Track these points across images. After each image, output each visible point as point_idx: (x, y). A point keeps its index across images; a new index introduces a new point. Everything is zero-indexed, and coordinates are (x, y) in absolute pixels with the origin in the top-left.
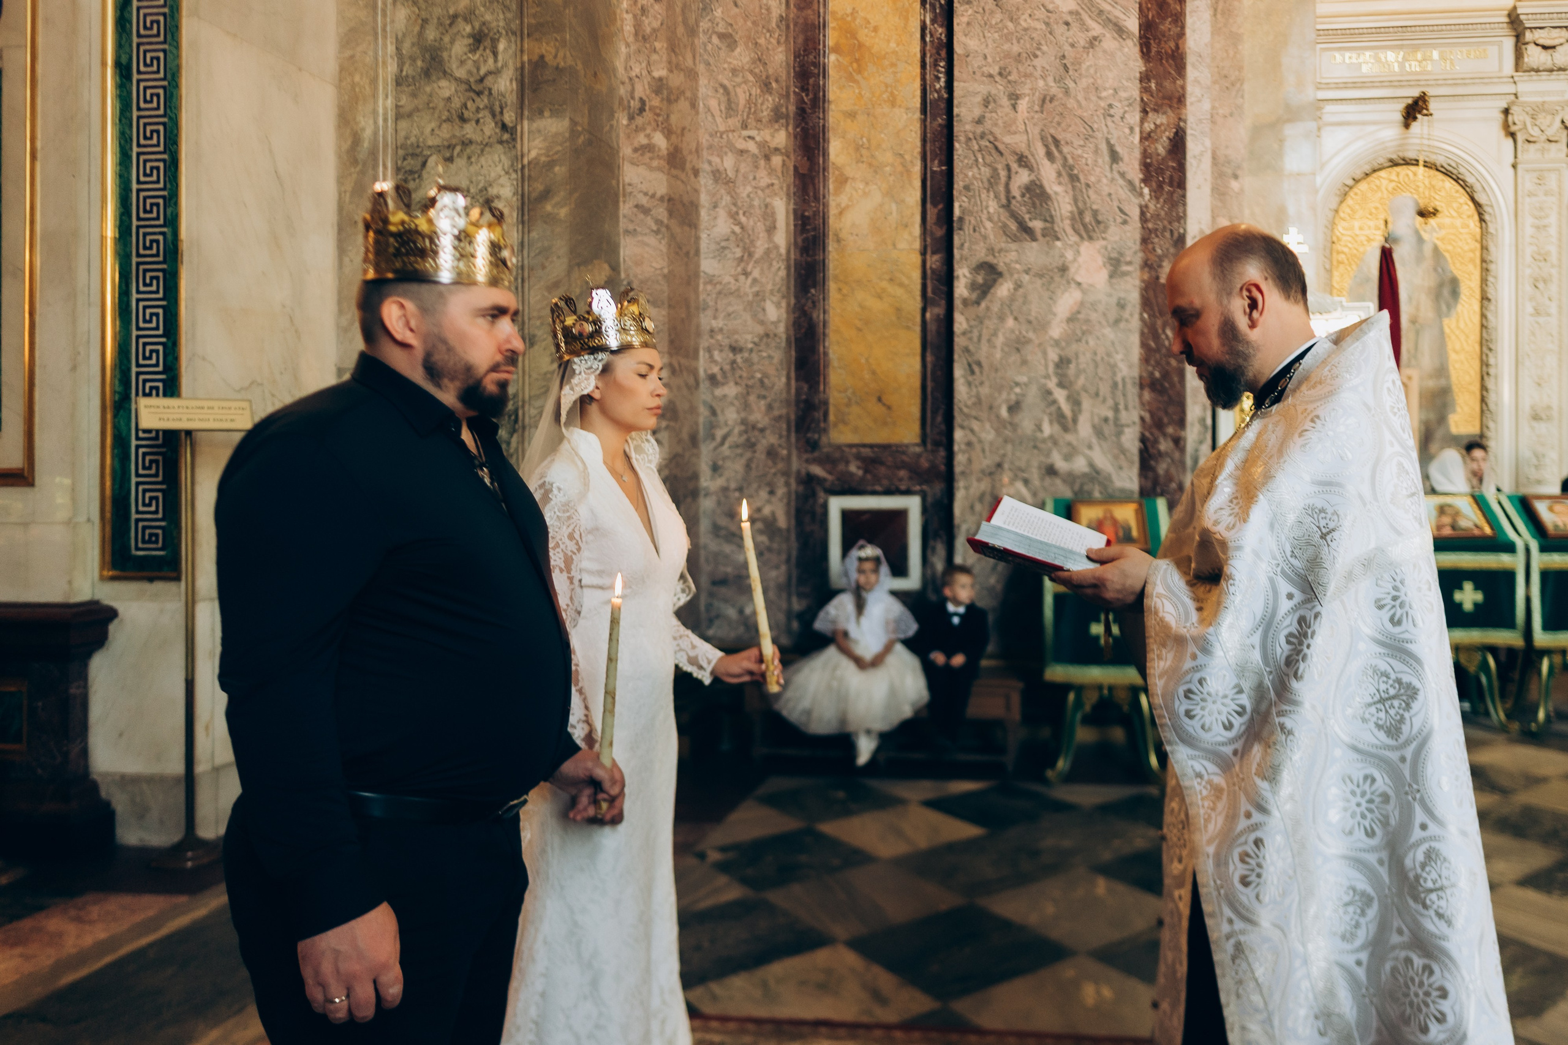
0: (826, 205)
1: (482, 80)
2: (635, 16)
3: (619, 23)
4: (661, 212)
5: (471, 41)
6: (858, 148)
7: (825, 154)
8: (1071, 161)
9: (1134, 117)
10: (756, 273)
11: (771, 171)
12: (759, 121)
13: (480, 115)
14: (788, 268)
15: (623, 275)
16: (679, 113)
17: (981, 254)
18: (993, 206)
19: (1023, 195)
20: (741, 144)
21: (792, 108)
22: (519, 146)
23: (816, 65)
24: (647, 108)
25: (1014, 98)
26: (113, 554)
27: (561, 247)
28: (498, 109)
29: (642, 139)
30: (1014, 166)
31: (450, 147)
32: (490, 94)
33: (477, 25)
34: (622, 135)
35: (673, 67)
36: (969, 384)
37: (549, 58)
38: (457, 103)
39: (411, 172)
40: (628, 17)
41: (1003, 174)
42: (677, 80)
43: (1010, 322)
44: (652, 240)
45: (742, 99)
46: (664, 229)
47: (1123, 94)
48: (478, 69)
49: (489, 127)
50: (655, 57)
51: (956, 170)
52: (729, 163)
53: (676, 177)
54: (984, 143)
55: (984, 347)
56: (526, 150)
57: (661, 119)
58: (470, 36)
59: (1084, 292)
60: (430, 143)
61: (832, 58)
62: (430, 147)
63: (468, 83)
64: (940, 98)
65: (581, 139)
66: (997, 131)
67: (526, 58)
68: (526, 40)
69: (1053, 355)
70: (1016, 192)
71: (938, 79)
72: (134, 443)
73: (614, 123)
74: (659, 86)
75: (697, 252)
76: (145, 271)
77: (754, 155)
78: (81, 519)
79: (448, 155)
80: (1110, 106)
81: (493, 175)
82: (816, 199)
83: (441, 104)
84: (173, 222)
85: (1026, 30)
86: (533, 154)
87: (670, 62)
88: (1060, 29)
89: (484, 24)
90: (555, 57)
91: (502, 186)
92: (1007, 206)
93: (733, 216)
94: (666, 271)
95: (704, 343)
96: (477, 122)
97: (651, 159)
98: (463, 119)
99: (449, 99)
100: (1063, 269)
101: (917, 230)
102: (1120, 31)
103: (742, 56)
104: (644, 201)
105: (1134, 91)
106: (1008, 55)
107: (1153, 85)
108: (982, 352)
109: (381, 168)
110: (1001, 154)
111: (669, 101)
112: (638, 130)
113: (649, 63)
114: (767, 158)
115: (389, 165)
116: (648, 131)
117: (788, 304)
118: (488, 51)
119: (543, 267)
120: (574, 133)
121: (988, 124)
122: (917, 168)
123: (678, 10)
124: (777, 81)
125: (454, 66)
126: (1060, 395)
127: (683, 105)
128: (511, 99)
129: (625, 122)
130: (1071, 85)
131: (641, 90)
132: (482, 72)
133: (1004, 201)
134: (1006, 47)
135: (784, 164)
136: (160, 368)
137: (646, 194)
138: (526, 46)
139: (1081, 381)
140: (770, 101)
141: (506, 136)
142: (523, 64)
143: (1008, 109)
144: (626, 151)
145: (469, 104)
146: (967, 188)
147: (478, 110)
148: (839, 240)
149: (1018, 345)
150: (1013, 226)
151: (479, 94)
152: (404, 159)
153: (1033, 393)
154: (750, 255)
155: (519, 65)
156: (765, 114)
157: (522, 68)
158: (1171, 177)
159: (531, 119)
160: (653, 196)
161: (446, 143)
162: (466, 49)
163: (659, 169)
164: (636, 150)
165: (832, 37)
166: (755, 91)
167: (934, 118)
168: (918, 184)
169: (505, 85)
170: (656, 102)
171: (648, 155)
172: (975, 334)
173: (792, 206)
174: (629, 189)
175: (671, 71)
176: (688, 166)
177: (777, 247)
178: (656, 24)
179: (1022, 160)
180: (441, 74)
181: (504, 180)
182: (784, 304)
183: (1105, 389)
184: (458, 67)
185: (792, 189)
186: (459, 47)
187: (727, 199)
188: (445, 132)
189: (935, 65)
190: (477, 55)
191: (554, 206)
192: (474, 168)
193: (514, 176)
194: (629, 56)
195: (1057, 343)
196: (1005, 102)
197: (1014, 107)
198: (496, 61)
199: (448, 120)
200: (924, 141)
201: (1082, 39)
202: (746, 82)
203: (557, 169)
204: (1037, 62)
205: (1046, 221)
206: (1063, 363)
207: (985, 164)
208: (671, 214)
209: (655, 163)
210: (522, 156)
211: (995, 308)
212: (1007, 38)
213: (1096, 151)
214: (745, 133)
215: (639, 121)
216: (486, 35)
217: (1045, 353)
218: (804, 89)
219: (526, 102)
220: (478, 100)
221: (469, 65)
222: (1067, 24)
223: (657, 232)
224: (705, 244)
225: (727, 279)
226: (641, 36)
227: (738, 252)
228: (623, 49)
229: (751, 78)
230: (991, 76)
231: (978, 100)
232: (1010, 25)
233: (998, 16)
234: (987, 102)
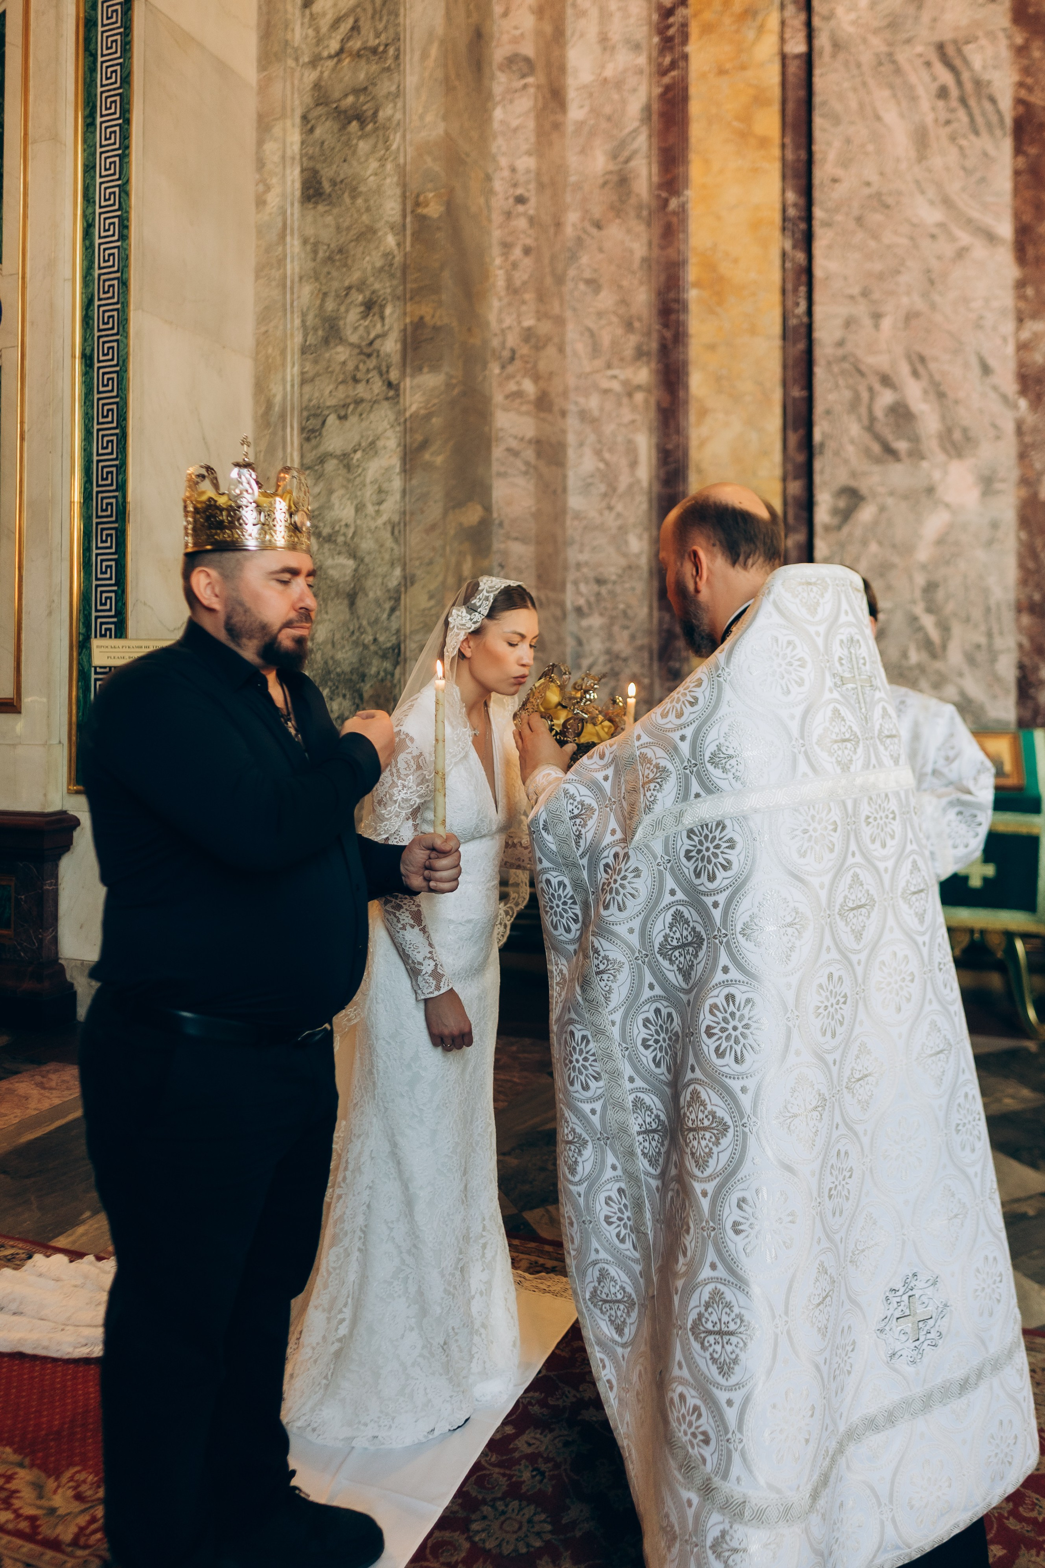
0: (687, 438)
1: (371, 343)
2: (507, 271)
3: (491, 280)
4: (529, 454)
5: (362, 309)
6: (718, 379)
7: (686, 387)
8: (937, 377)
9: (1008, 326)
10: (619, 507)
11: (634, 408)
12: (622, 360)
13: (370, 375)
14: (650, 501)
15: (495, 515)
16: (548, 359)
17: (842, 478)
18: (855, 429)
19: (886, 416)
20: (605, 384)
21: (654, 345)
22: (401, 400)
23: (677, 301)
24: (517, 356)
25: (877, 317)
26: (77, 771)
27: (437, 492)
28: (384, 369)
29: (512, 387)
30: (877, 386)
31: (345, 406)
32: (378, 356)
33: (368, 293)
34: (495, 384)
35: (541, 316)
37: (427, 319)
38: (350, 366)
39: (313, 431)
40: (501, 273)
41: (865, 395)
42: (545, 328)
43: (873, 547)
44: (521, 481)
45: (606, 339)
46: (532, 470)
47: (995, 304)
48: (368, 333)
49: (378, 386)
50: (524, 308)
51: (817, 395)
52: (593, 403)
53: (544, 420)
54: (846, 366)
56: (407, 404)
57: (529, 366)
58: (362, 304)
59: (953, 513)
60: (328, 404)
61: (693, 295)
62: (328, 407)
63: (359, 347)
64: (802, 324)
65: (456, 391)
66: (860, 353)
67: (408, 320)
68: (408, 304)
69: (920, 580)
70: (879, 413)
71: (797, 304)
72: (93, 676)
73: (487, 372)
74: (528, 335)
75: (565, 490)
76: (102, 530)
77: (618, 395)
78: (55, 741)
79: (342, 413)
80: (981, 318)
81: (380, 429)
82: (678, 431)
83: (338, 368)
84: (122, 487)
85: (889, 247)
86: (414, 408)
87: (538, 312)
88: (925, 243)
89: (373, 292)
90: (433, 316)
91: (388, 438)
92: (870, 427)
93: (598, 453)
94: (533, 509)
95: (571, 576)
96: (368, 381)
97: (521, 404)
98: (356, 380)
99: (344, 363)
100: (930, 490)
101: (777, 456)
102: (991, 238)
103: (606, 299)
104: (514, 444)
105: (1007, 299)
106: (870, 275)
107: (1030, 291)
109: (289, 430)
110: (861, 373)
111: (538, 348)
112: (509, 377)
113: (519, 316)
114: (630, 395)
115: (296, 425)
116: (518, 378)
117: (650, 537)
118: (376, 318)
119: (422, 512)
120: (449, 386)
121: (849, 347)
122: (777, 396)
123: (546, 261)
124: (640, 319)
125: (349, 332)
126: (928, 621)
127: (551, 350)
128: (396, 359)
129: (497, 371)
130: (937, 298)
131: (512, 340)
132: (372, 336)
133: (866, 422)
134: (869, 266)
135: (646, 401)
136: (113, 613)
137: (516, 437)
138: (408, 309)
139: (950, 606)
140: (633, 340)
141: (391, 393)
142: (406, 325)
143: (871, 329)
144: (498, 398)
145: (361, 366)
146: (828, 412)
147: (368, 371)
148: (699, 471)
149: (882, 569)
150: (876, 448)
151: (369, 356)
152: (308, 420)
153: (899, 617)
154: (614, 490)
155: (402, 327)
156: (629, 353)
157: (405, 330)
159: (412, 376)
160: (522, 439)
161: (342, 403)
162: (358, 317)
163: (527, 413)
164: (507, 397)
165: (692, 273)
166: (619, 331)
167: (795, 343)
168: (777, 410)
169: (391, 346)
170: (525, 350)
171: (518, 401)
173: (654, 440)
174: (501, 434)
175: (539, 320)
176: (556, 408)
177: (639, 481)
178: (525, 277)
179: (886, 381)
180: (337, 341)
181: (389, 433)
182: (646, 536)
183: (977, 614)
184: (352, 333)
185: (655, 424)
186: (353, 315)
187: (592, 438)
188: (341, 393)
189: (795, 290)
190: (366, 323)
191: (432, 454)
192: (364, 424)
193: (398, 429)
194: (500, 311)
195: (924, 567)
196: (867, 322)
197: (877, 326)
198: (383, 325)
199: (343, 382)
200: (785, 367)
201: (949, 250)
202: (610, 323)
203: (434, 420)
204: (902, 278)
205: (910, 440)
206: (930, 587)
207: (848, 387)
208: (539, 455)
209: (524, 408)
210: (405, 410)
211: (858, 533)
212: (870, 257)
213: (966, 365)
214: (610, 373)
215: (510, 369)
216: (375, 302)
217: (911, 578)
218: (666, 325)
219: (408, 361)
220: (368, 362)
221: (361, 330)
222: (933, 237)
223: (526, 473)
224: (573, 481)
225: (593, 514)
226: (513, 290)
227: (603, 488)
228: (496, 304)
229: (615, 319)
230: (852, 297)
231: (839, 322)
232: (872, 244)
233: (859, 236)
234: (849, 323)
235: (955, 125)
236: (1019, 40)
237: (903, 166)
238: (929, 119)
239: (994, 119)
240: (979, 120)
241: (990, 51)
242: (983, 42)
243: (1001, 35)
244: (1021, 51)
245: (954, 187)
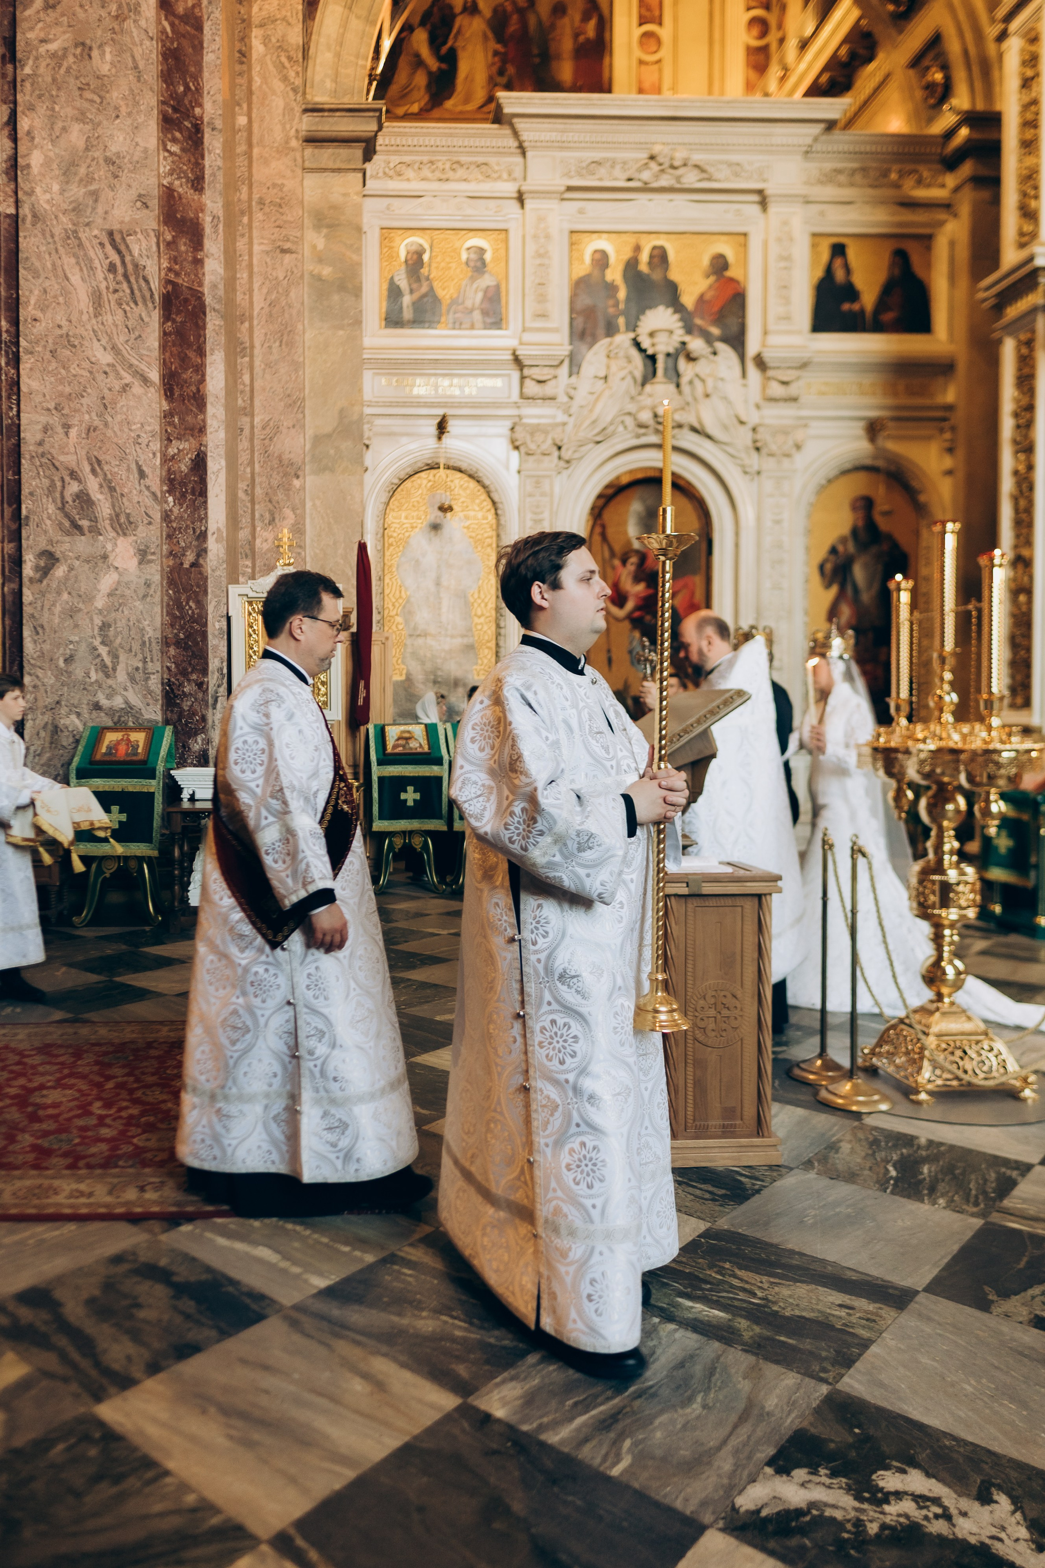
8: (109, 476)
9: (159, 444)
17: (42, 544)
18: (51, 508)
19: (74, 501)
25: (67, 427)
30: (68, 479)
36: (35, 642)
41: (59, 484)
43: (65, 596)
47: (149, 428)
51: (23, 481)
54: (44, 461)
55: (46, 614)
59: (120, 575)
64: (13, 423)
66: (54, 452)
69: (98, 621)
70: (69, 498)
80: (138, 436)
85: (75, 376)
88: (100, 377)
92: (62, 509)
100: (105, 557)
102: (145, 380)
105: (158, 424)
106: (61, 395)
107: (176, 420)
108: (45, 619)
110: (57, 469)
121: (47, 446)
126: (103, 651)
130: (110, 419)
133: (60, 505)
134: (60, 388)
139: (119, 640)
143: (62, 435)
146: (32, 494)
149: (71, 613)
150: (67, 524)
153: (83, 648)
158: (193, 488)
172: (39, 604)
179: (73, 475)
183: (136, 646)
195: (100, 612)
196: (60, 430)
197: (66, 434)
201: (117, 387)
204: (84, 401)
205: (91, 520)
206: (105, 627)
207: (45, 477)
211: (54, 585)
212: (61, 381)
217: (92, 619)
222: (105, 373)
230: (48, 410)
231: (40, 427)
232: (63, 372)
233: (54, 365)
234: (45, 430)
235: (121, 294)
236: (169, 237)
237: (85, 317)
238: (103, 285)
239: (148, 295)
240: (136, 292)
241: (144, 244)
242: (139, 236)
243: (152, 234)
244: (168, 244)
245: (120, 340)
